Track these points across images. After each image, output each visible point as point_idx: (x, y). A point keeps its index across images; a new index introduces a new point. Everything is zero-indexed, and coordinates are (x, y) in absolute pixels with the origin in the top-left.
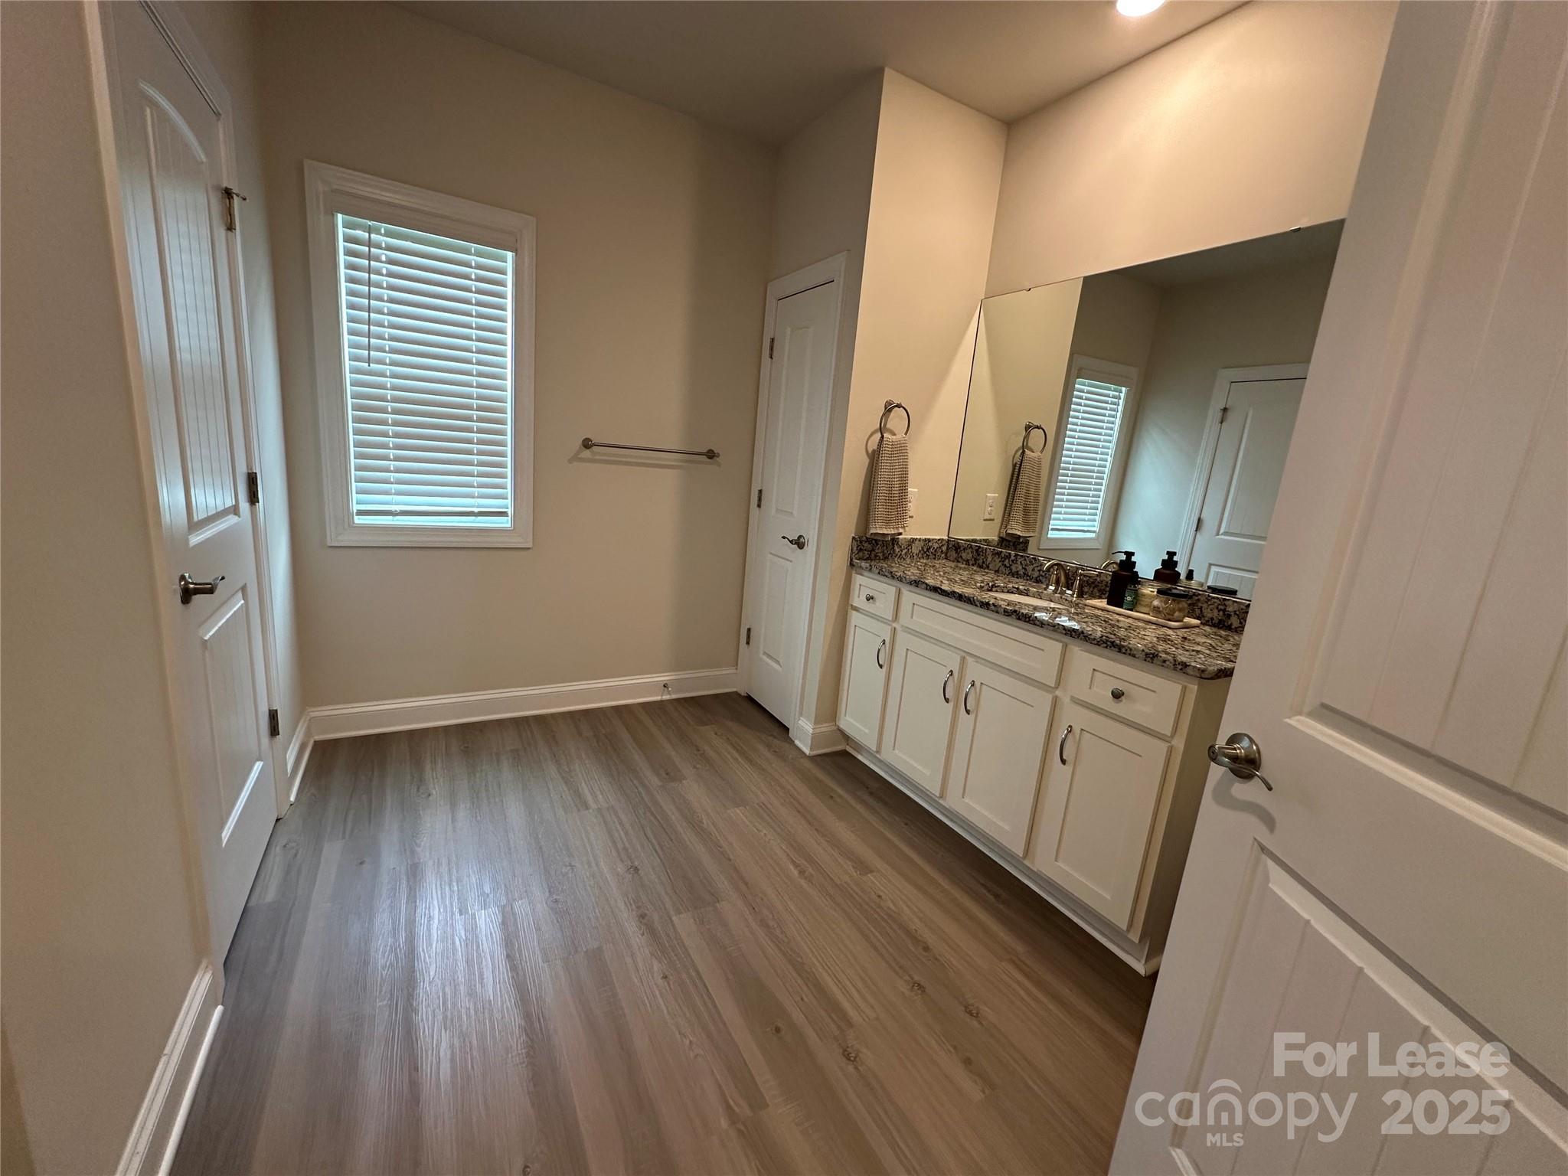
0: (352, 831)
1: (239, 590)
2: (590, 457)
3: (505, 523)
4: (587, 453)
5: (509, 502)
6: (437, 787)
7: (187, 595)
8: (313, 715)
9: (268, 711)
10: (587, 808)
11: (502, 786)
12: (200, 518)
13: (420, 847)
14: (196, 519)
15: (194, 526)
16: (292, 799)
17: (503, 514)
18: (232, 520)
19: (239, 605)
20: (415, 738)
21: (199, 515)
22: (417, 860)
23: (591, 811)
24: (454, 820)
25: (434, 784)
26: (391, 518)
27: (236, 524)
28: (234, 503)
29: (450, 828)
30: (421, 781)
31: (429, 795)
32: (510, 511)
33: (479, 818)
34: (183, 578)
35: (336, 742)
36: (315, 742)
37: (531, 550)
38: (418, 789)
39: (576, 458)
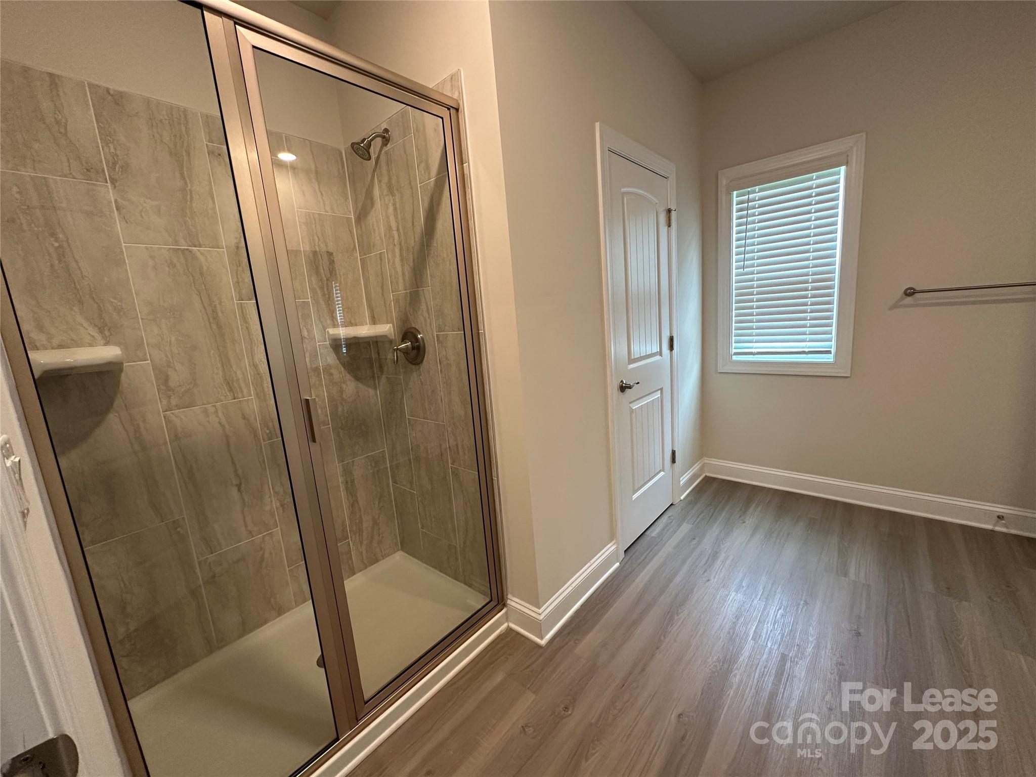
0: (698, 523)
1: (658, 390)
2: (912, 303)
3: (830, 358)
4: (909, 300)
5: (833, 343)
6: (751, 520)
7: (623, 388)
8: (706, 461)
9: (671, 451)
10: (846, 574)
11: (790, 536)
12: (635, 357)
13: (723, 545)
14: (633, 358)
15: (631, 361)
16: (682, 498)
17: (829, 352)
18: (658, 358)
19: (657, 397)
20: (756, 490)
21: (636, 354)
22: (718, 551)
23: (847, 579)
24: (749, 540)
25: (750, 518)
26: (752, 356)
27: (658, 360)
28: (658, 350)
29: (745, 543)
30: (745, 513)
31: (744, 522)
32: (833, 350)
33: (764, 546)
34: (622, 381)
35: (714, 479)
36: (706, 476)
37: (849, 379)
38: (740, 516)
39: (896, 306)
